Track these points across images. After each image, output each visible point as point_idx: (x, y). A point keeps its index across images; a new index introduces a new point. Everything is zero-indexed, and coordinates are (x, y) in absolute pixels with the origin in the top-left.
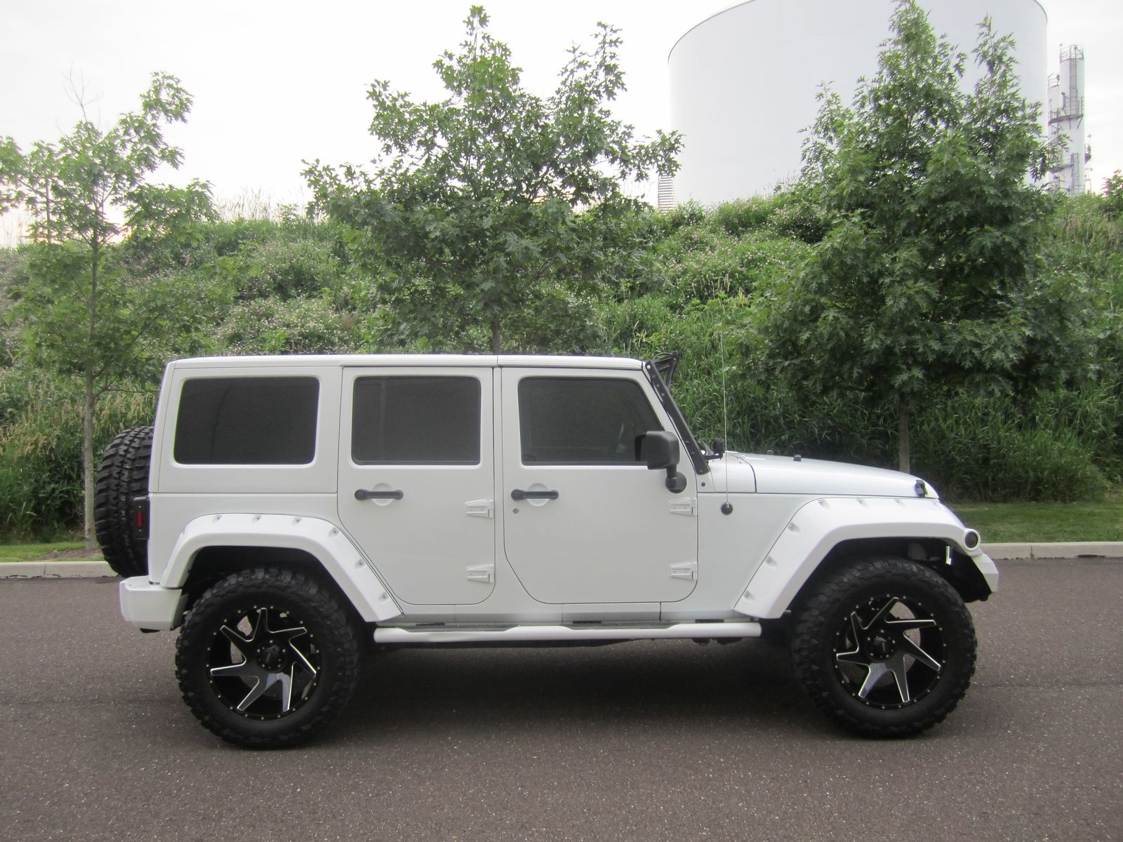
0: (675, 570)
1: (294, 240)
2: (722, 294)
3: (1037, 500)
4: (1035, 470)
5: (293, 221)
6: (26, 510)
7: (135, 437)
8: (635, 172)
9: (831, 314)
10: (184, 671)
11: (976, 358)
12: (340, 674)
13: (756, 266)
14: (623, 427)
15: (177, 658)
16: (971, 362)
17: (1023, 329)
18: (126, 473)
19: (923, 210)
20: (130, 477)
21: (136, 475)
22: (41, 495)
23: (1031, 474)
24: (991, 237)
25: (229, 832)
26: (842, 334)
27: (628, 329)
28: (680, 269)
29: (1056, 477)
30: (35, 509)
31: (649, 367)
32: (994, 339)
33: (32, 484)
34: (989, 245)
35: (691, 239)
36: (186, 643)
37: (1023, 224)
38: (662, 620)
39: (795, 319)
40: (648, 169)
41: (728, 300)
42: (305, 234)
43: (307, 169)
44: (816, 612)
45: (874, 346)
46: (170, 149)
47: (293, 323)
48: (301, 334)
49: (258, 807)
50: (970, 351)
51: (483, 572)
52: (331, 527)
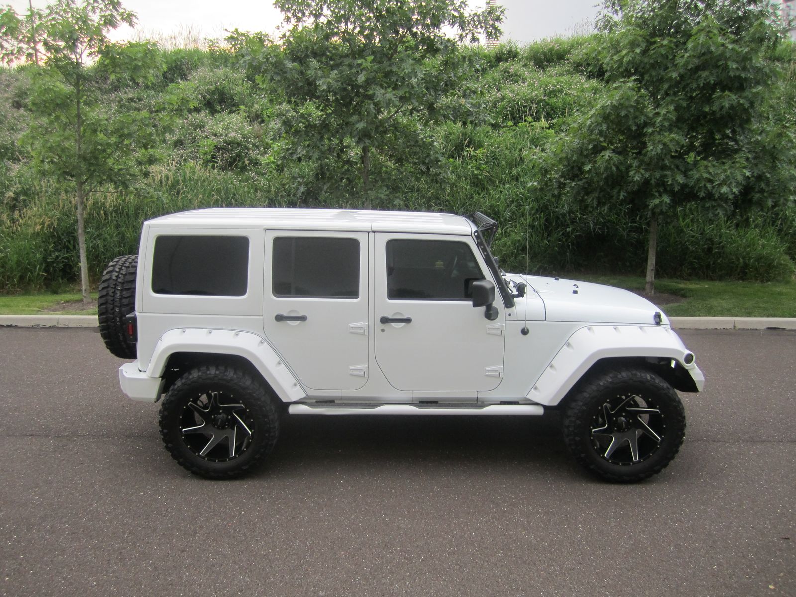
0: (488, 371)
1: (218, 67)
2: (530, 119)
3: (743, 280)
4: (744, 258)
5: (217, 51)
6: (39, 270)
7: (122, 266)
8: (469, 36)
9: (607, 154)
10: (165, 431)
11: (708, 190)
12: (267, 435)
13: (555, 95)
14: (456, 259)
15: (160, 423)
16: (705, 192)
17: (744, 171)
18: (119, 293)
19: (682, 76)
20: (121, 295)
21: (125, 294)
22: (49, 260)
23: (741, 260)
24: (728, 100)
25: (201, 544)
26: (614, 168)
27: (460, 143)
28: (500, 96)
29: (758, 263)
30: (46, 270)
31: (476, 234)
32: (723, 176)
33: (41, 252)
34: (727, 106)
35: (509, 72)
36: (166, 413)
37: (754, 90)
38: (478, 403)
39: (581, 153)
40: (480, 33)
41: (533, 124)
42: (226, 62)
43: (229, 36)
44: (581, 404)
45: (637, 178)
46: (127, 13)
47: (220, 133)
48: (225, 142)
49: (218, 525)
50: (705, 185)
51: (360, 370)
52: (259, 339)
